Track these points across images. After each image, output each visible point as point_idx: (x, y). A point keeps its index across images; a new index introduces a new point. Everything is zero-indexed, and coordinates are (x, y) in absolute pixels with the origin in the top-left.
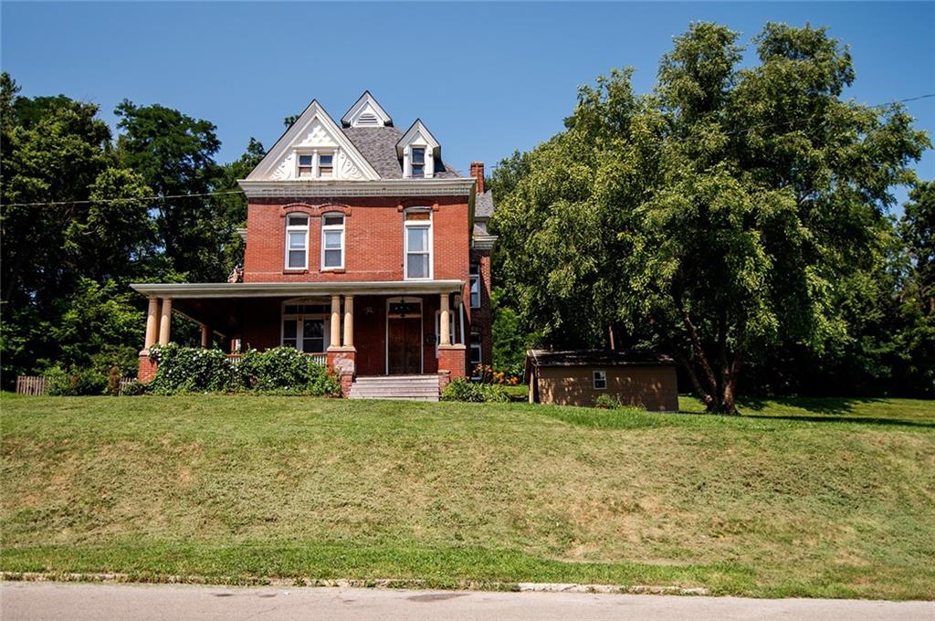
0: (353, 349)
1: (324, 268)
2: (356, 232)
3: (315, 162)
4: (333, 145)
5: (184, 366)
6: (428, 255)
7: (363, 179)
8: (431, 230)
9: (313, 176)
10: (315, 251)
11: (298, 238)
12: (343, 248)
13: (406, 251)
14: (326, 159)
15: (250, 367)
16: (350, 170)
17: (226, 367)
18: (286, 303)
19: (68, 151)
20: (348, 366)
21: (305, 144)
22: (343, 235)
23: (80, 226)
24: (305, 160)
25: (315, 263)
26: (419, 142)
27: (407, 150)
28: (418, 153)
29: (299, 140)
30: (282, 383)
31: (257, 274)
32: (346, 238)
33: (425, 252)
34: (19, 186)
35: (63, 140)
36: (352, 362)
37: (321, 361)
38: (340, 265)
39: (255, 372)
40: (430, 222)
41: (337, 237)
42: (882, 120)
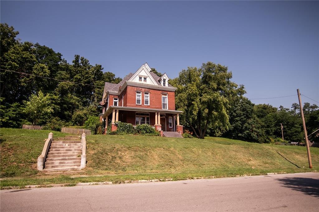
0: (161, 125)
1: (145, 105)
2: (152, 97)
3: (143, 79)
4: (147, 75)
5: (124, 127)
6: (166, 104)
7: (154, 85)
8: (167, 98)
9: (143, 82)
10: (143, 100)
11: (139, 97)
12: (149, 100)
13: (162, 103)
14: (145, 79)
15: (139, 129)
16: (151, 82)
17: (133, 128)
18: (136, 112)
19: (25, 56)
20: (160, 129)
21: (140, 74)
22: (149, 97)
23: (27, 79)
24: (140, 78)
25: (143, 103)
26: (165, 78)
27: (162, 80)
28: (164, 80)
29: (139, 73)
30: (147, 132)
31: (130, 104)
32: (150, 98)
33: (165, 103)
34: (10, 64)
35: (24, 52)
36: (161, 128)
37: (154, 128)
38: (148, 104)
39: (140, 130)
40: (167, 96)
41: (148, 97)
42: (239, 87)
